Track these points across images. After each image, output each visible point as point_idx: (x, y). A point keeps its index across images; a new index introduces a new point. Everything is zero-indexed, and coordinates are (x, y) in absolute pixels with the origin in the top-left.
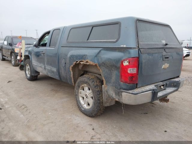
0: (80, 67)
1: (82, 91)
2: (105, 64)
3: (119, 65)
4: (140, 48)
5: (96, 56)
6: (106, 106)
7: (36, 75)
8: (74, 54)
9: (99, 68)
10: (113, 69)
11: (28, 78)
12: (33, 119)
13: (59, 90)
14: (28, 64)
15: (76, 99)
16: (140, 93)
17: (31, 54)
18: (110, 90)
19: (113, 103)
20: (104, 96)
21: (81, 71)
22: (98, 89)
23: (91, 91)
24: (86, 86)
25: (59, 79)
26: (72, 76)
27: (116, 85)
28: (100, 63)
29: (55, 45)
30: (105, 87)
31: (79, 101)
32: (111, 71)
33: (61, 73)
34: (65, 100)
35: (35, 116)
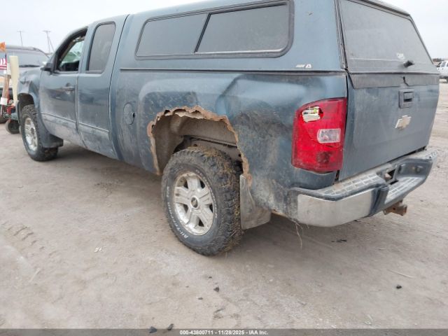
0: (175, 125)
1: (182, 189)
2: (248, 118)
3: (290, 120)
4: (351, 71)
5: (223, 96)
6: (248, 228)
7: (53, 146)
8: (158, 91)
9: (231, 129)
10: (271, 131)
11: (33, 153)
12: (52, 267)
13: (115, 183)
14: (30, 119)
15: (166, 209)
16: (346, 196)
17: (37, 90)
18: (262, 188)
19: (266, 219)
20: (245, 202)
21: (177, 137)
22: (228, 185)
23: (206, 190)
24: (193, 177)
25: (115, 156)
26: (153, 150)
27: (281, 174)
28: (235, 116)
29: (101, 67)
30: (246, 180)
31: (175, 215)
32: (266, 139)
33: (123, 141)
34: (136, 210)
35: (58, 258)
